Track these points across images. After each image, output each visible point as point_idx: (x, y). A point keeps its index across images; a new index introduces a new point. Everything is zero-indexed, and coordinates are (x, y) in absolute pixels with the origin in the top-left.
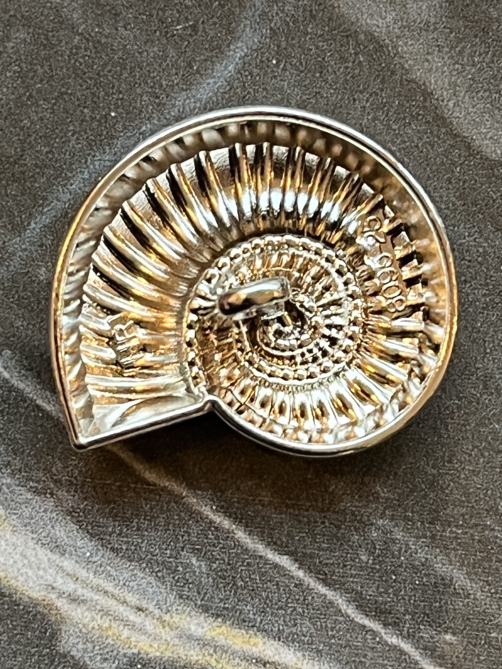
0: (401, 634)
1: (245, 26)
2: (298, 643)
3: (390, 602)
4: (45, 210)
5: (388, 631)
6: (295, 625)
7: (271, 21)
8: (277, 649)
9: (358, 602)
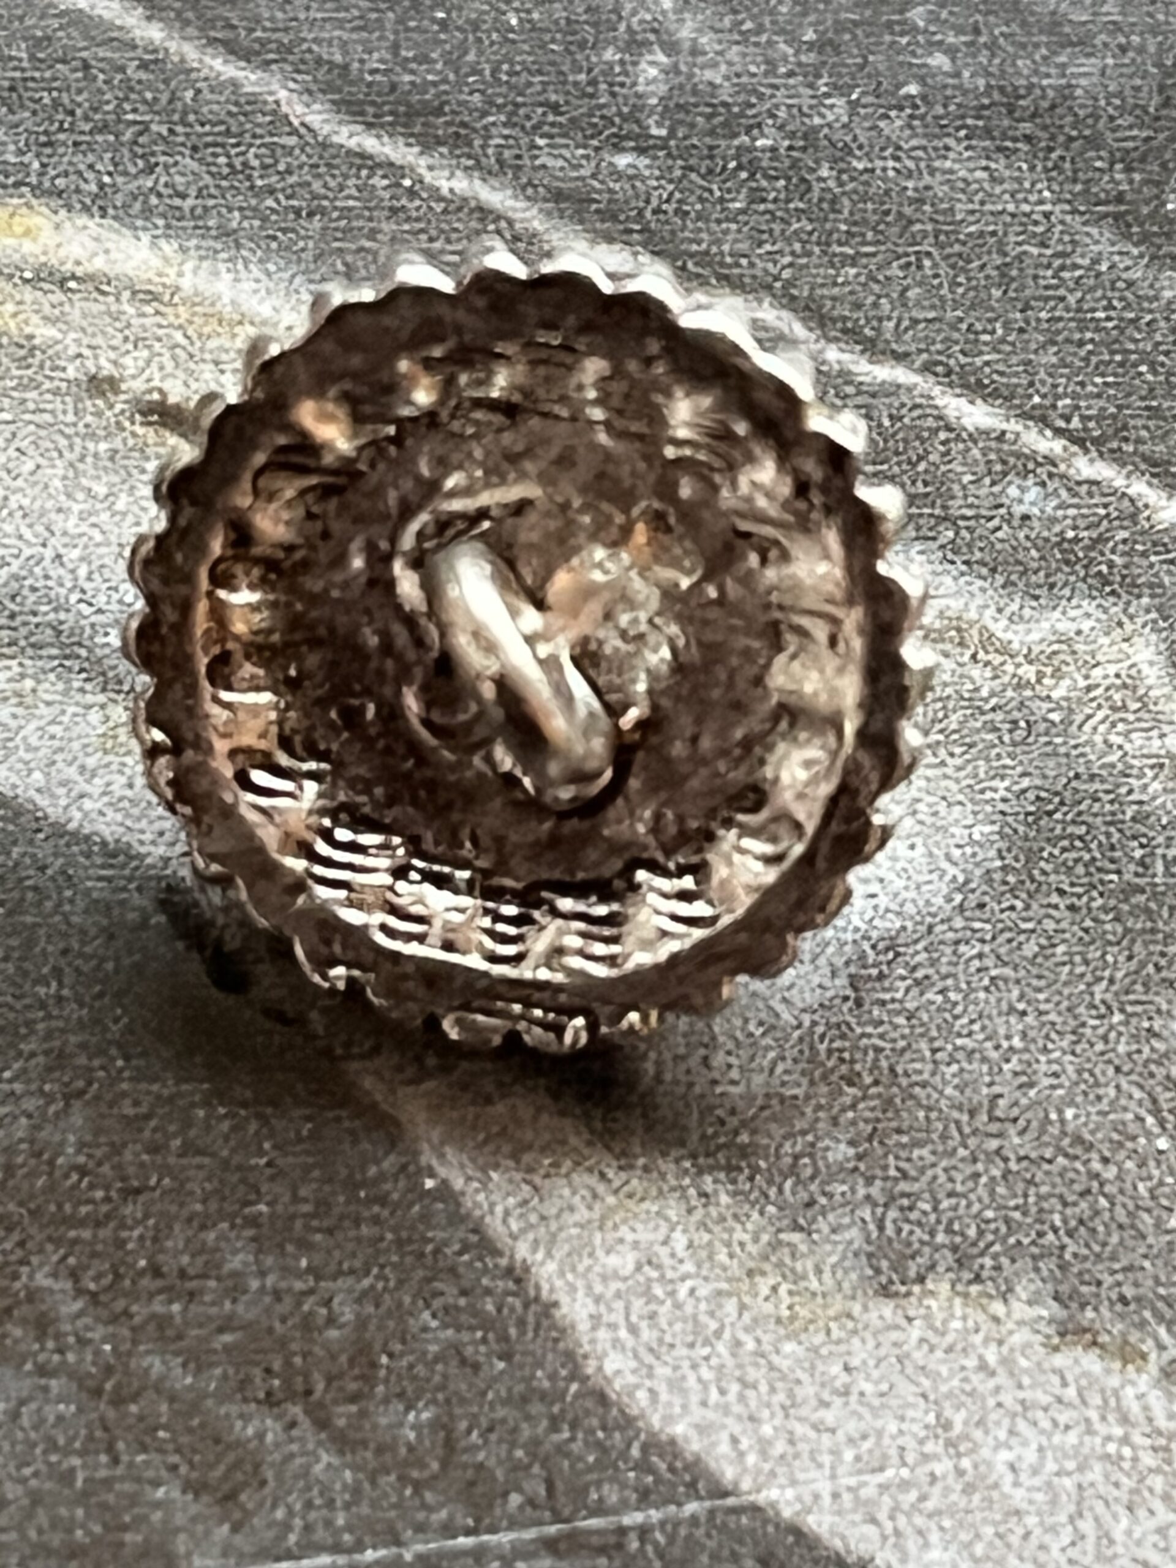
0: (478, 166)
2: (164, 216)
3: (434, 84)
5: (436, 160)
6: (150, 169)
8: (97, 239)
9: (339, 91)
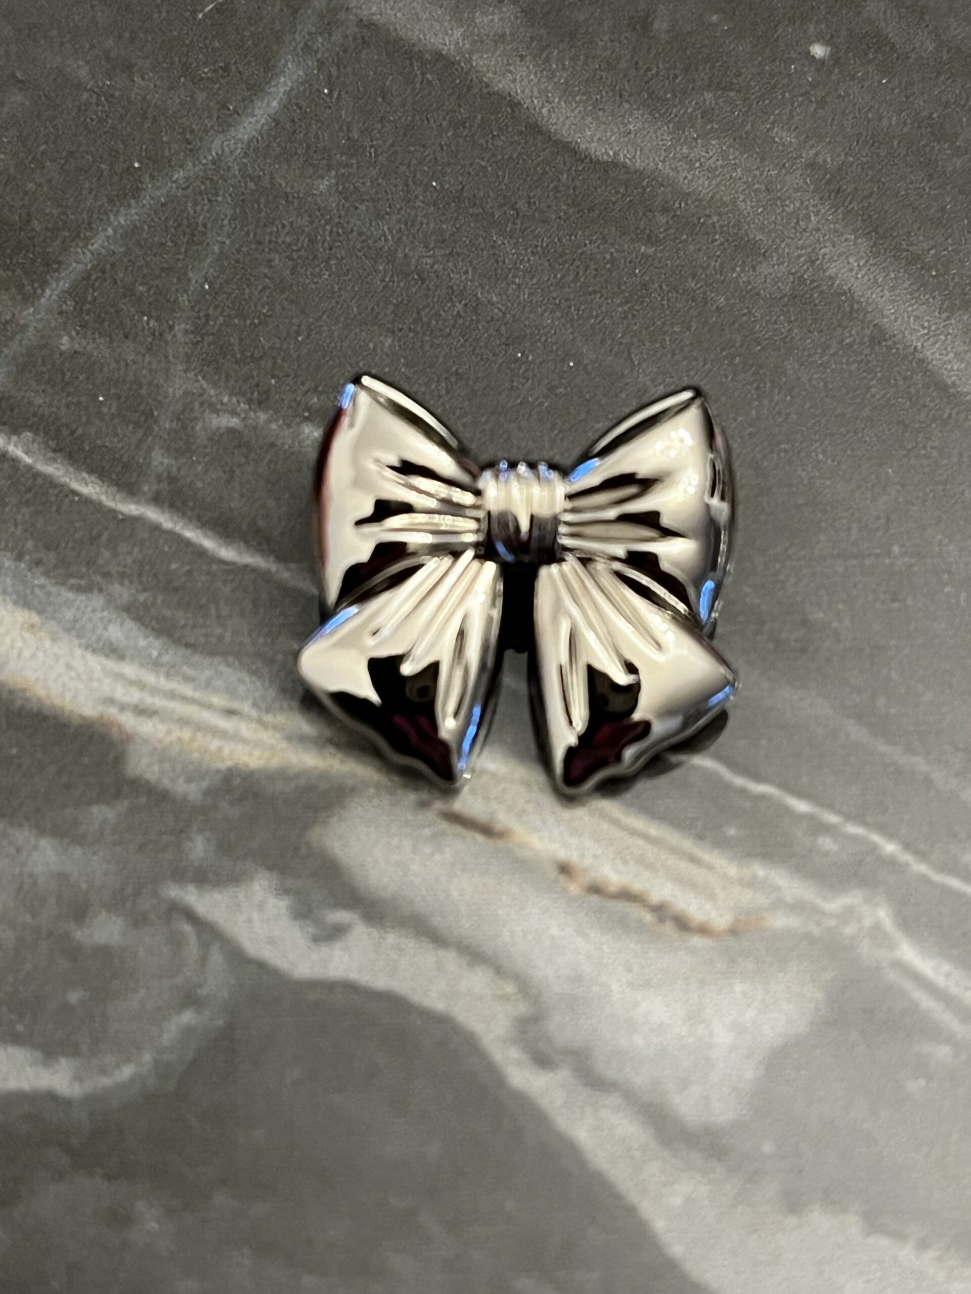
1: (286, 61)
4: (63, 275)
7: (316, 52)
